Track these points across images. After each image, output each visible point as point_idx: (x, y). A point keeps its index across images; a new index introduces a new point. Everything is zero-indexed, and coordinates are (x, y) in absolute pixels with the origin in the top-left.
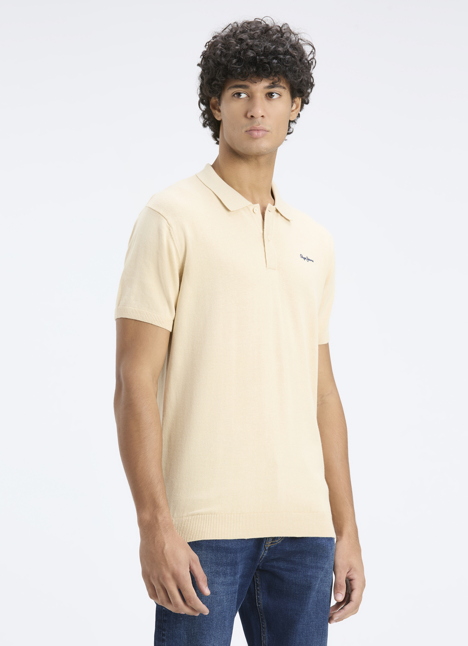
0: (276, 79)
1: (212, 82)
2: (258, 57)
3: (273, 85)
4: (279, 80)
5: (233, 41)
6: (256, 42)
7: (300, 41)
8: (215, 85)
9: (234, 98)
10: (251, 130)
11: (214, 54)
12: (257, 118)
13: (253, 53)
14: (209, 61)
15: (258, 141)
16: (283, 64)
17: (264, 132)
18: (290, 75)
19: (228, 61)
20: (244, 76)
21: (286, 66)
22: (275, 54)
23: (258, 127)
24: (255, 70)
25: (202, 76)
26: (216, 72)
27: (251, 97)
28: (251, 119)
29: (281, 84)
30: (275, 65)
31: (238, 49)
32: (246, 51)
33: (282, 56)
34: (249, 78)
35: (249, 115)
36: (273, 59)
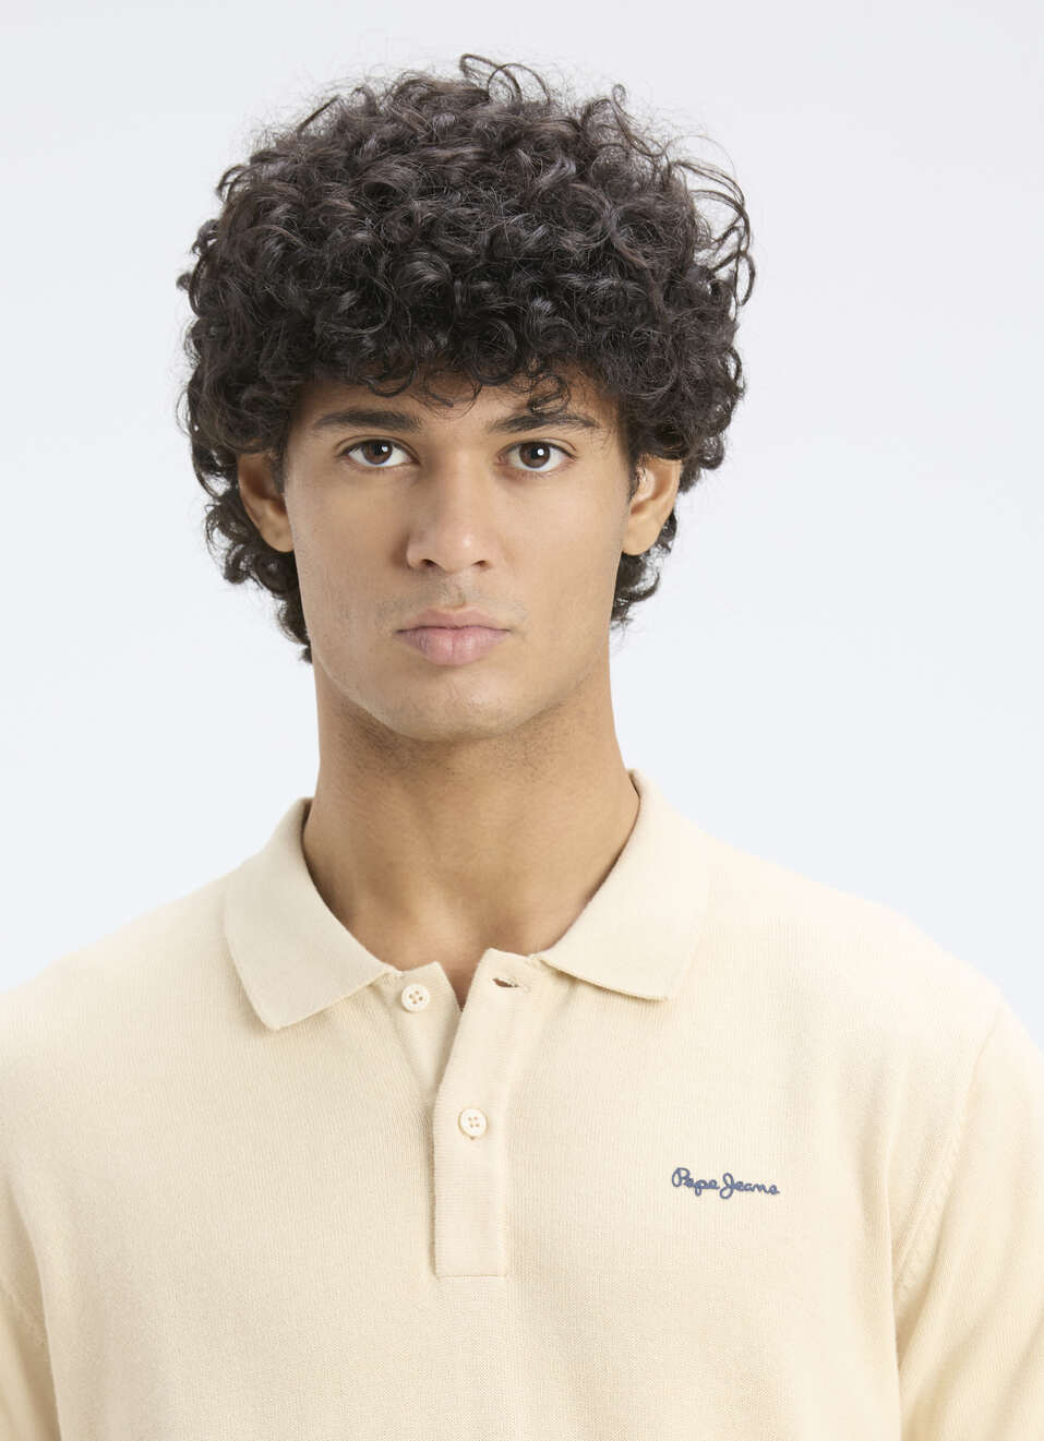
0: (549, 385)
1: (240, 389)
2: (458, 283)
3: (533, 416)
4: (563, 388)
5: (341, 200)
6: (454, 206)
7: (677, 173)
8: (254, 404)
9: (345, 466)
10: (424, 628)
11: (251, 256)
12: (451, 573)
13: (437, 267)
14: (225, 285)
15: (459, 679)
16: (582, 318)
17: (484, 637)
18: (615, 363)
19: (317, 301)
20: (393, 372)
21: (597, 327)
22: (547, 268)
23: (460, 611)
24: (443, 341)
25: (198, 336)
26: (260, 344)
27: (425, 464)
28: (422, 572)
29: (575, 408)
30: (541, 322)
31: (363, 244)
32: (400, 253)
33: (576, 280)
34: (418, 377)
35: (414, 556)
36: (535, 291)
